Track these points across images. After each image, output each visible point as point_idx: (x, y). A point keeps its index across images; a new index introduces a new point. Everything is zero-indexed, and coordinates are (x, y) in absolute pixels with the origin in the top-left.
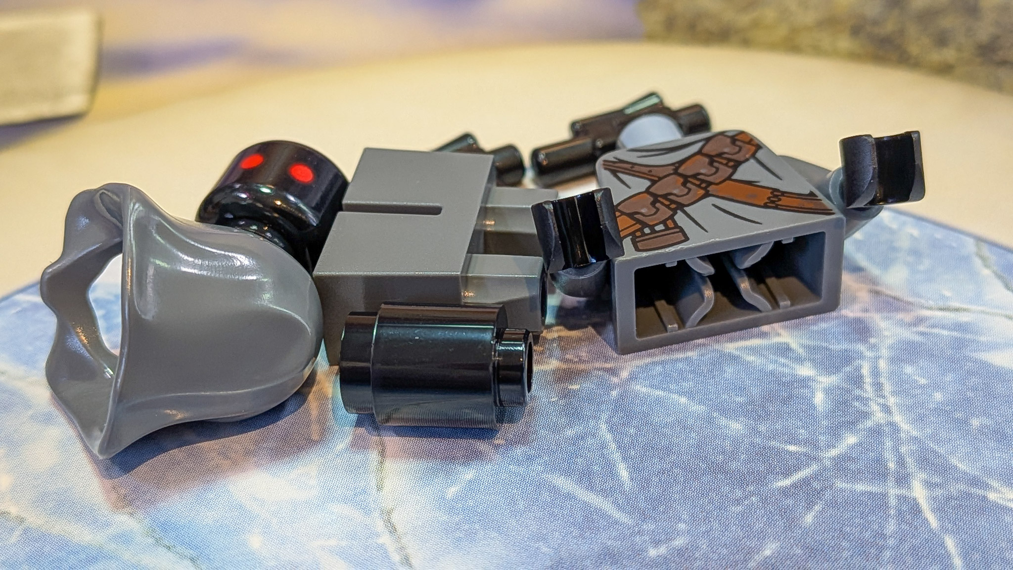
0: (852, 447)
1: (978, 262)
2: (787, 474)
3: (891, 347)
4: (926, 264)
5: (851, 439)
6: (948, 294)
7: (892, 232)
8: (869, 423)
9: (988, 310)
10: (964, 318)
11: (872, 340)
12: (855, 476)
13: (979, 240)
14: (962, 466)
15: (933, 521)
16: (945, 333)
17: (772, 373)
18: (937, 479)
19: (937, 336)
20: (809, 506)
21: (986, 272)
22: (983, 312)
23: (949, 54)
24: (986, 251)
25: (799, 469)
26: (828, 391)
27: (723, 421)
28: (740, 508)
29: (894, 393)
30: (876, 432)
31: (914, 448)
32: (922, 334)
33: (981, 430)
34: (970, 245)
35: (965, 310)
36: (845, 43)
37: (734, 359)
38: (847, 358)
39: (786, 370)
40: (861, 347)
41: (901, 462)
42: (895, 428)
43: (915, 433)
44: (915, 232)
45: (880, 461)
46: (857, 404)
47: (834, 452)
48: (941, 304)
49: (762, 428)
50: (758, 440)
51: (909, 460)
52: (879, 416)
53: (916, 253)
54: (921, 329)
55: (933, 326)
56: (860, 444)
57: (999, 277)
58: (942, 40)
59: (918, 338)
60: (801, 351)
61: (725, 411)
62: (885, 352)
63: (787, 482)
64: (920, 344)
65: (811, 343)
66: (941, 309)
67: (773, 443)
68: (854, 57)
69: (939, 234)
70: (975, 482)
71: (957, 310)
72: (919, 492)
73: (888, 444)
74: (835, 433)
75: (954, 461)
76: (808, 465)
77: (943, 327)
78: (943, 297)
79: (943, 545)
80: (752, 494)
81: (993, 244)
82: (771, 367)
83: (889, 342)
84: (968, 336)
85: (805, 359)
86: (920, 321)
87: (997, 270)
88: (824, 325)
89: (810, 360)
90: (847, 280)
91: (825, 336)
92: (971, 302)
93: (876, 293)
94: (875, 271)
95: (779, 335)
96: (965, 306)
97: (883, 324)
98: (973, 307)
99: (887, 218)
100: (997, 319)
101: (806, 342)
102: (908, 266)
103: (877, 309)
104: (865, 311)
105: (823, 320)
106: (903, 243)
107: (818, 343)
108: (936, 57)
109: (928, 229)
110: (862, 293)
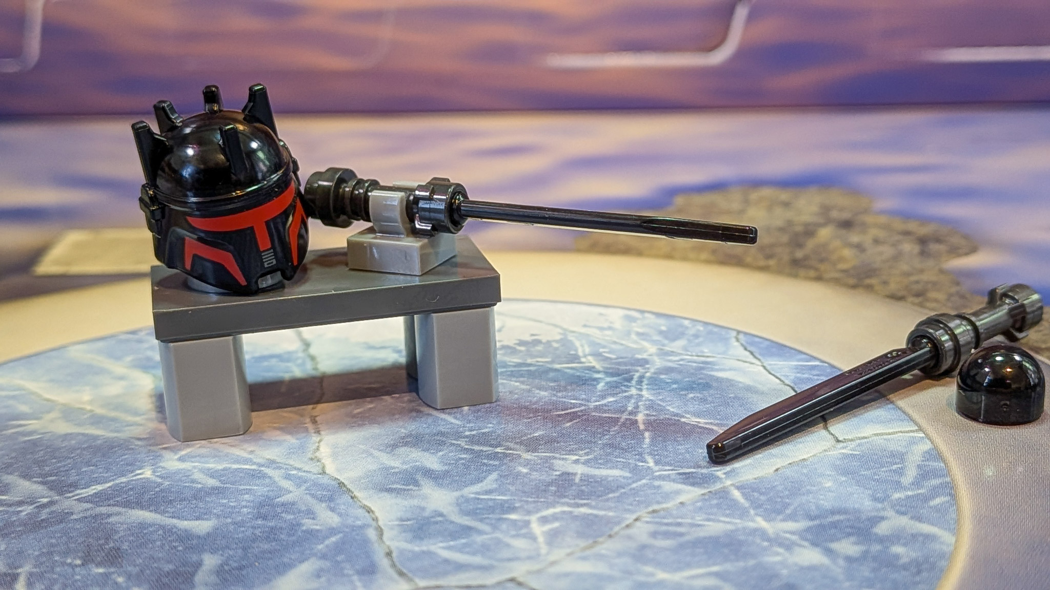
0: (609, 402)
1: (734, 340)
2: (562, 410)
3: (657, 369)
4: (701, 339)
5: (611, 399)
6: (706, 351)
7: (687, 328)
8: (626, 394)
9: (728, 357)
10: (710, 359)
11: (647, 366)
12: (605, 412)
13: (739, 332)
14: (672, 410)
15: (642, 427)
16: (695, 364)
17: (578, 376)
18: (654, 414)
19: (688, 365)
20: (571, 421)
21: (736, 344)
22: (724, 358)
23: (772, 262)
24: (741, 336)
25: (574, 408)
26: (607, 383)
27: (537, 391)
28: (529, 420)
29: (647, 385)
30: (631, 397)
31: (647, 403)
32: (681, 365)
33: (692, 398)
34: (734, 334)
35: (713, 357)
37: (556, 370)
38: (628, 372)
39: (587, 375)
40: (639, 368)
41: (637, 407)
42: (641, 396)
43: (651, 398)
44: (701, 329)
45: (625, 407)
46: (623, 388)
47: (597, 403)
48: (699, 354)
49: (560, 394)
50: (555, 398)
51: (642, 408)
52: (633, 391)
53: (696, 336)
54: (681, 363)
55: (689, 362)
56: (616, 401)
58: (769, 257)
59: (676, 366)
60: (601, 369)
61: (540, 389)
62: (652, 370)
63: (563, 412)
64: (676, 368)
65: (609, 366)
66: (698, 356)
67: (564, 400)
68: (708, 262)
69: (716, 330)
70: (677, 415)
71: (708, 357)
72: (640, 417)
73: (633, 401)
74: (603, 397)
75: (668, 408)
76: (579, 407)
77: (695, 362)
78: (703, 352)
79: (643, 435)
80: (539, 416)
81: (746, 334)
82: (578, 374)
83: (658, 367)
84: (709, 366)
85: (601, 372)
86: (682, 360)
87: (744, 343)
88: (621, 360)
89: (604, 372)
90: (646, 344)
91: (619, 364)
92: (719, 354)
93: (662, 349)
94: (666, 342)
95: (591, 363)
96: (714, 355)
97: (658, 361)
98: (719, 356)
99: (686, 323)
100: (731, 361)
101: (606, 365)
102: (689, 340)
103: (658, 355)
104: (650, 355)
105: (622, 358)
106: (692, 332)
107: (613, 366)
108: (762, 263)
109: (710, 328)
110: (653, 349)
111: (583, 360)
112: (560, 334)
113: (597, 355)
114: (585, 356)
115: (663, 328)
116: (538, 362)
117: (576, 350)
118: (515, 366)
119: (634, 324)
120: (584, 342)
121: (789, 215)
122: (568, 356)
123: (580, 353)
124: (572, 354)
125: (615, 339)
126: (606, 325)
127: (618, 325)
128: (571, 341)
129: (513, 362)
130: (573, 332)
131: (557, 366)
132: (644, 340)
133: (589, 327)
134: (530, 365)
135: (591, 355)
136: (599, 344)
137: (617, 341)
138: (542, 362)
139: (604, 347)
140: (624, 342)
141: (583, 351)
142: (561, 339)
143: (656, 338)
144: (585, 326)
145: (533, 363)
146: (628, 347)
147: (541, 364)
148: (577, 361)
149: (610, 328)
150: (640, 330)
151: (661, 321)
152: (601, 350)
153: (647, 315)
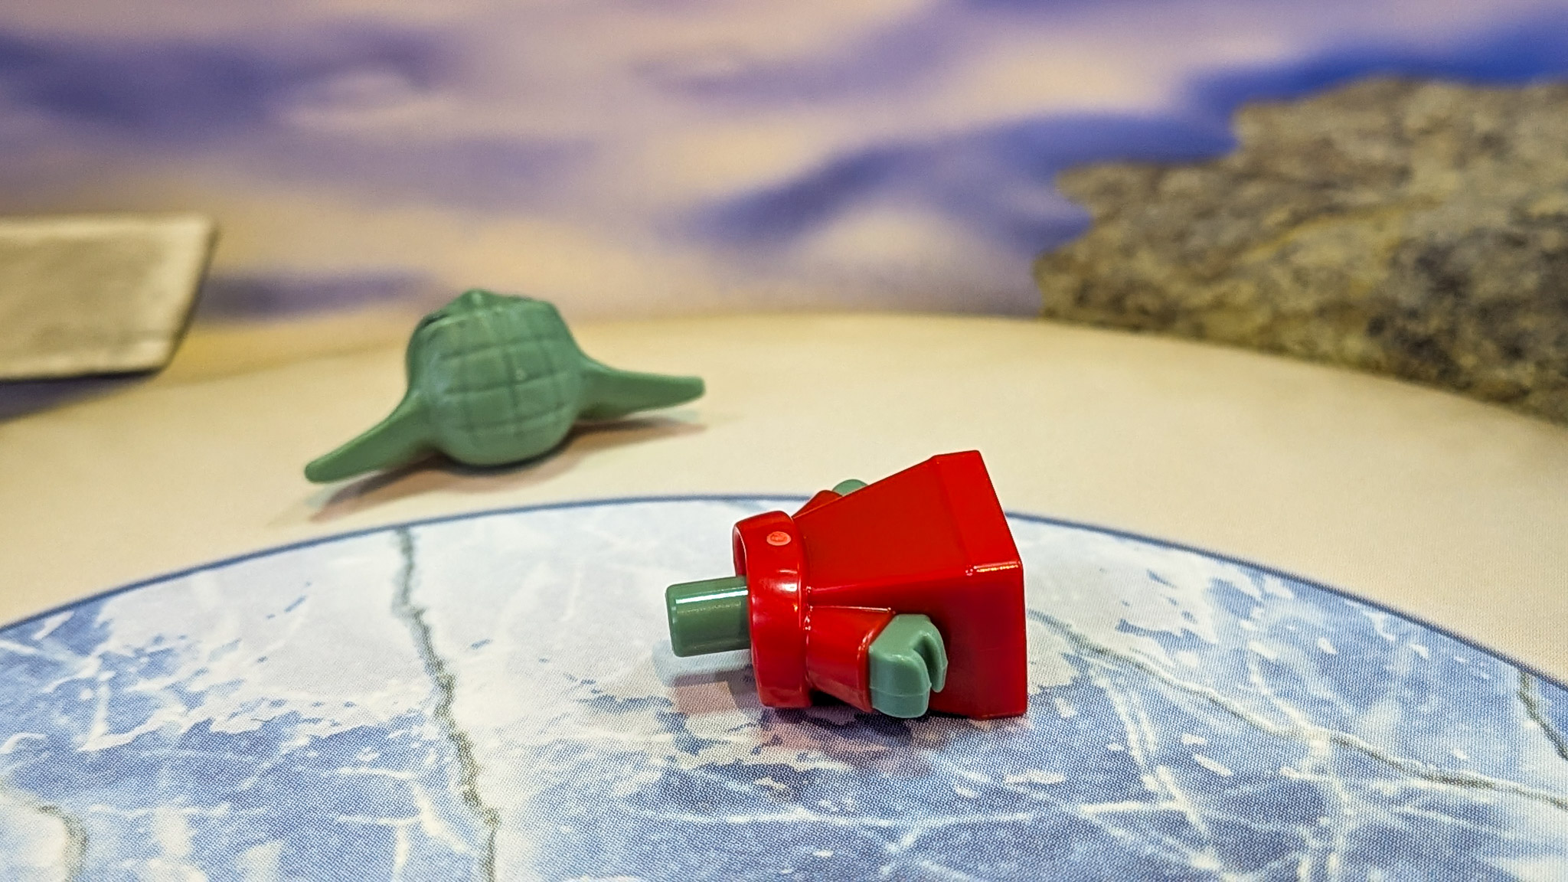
1: (1520, 707)
3: (1353, 836)
4: (1434, 702)
6: (1461, 755)
7: (1386, 647)
9: (1525, 788)
10: (1481, 797)
11: (1324, 821)
13: (1525, 670)
16: (1447, 819)
17: (1149, 860)
19: (1432, 823)
21: (1531, 725)
22: (1516, 791)
23: (1524, 373)
24: (1535, 693)
32: (1407, 818)
34: (1513, 678)
35: (1487, 785)
36: (1356, 344)
37: (1090, 830)
38: (1277, 847)
39: (1173, 858)
40: (1303, 831)
48: (1449, 771)
53: (1419, 685)
54: (1408, 809)
55: (1429, 807)
57: (1552, 736)
58: (1514, 352)
59: (1399, 824)
60: (1203, 828)
62: (1341, 843)
64: (1403, 835)
65: (1222, 815)
66: (1445, 780)
68: (1367, 366)
69: (1460, 657)
71: (1473, 784)
77: (1446, 810)
78: (1453, 761)
81: (1547, 680)
82: (1149, 850)
83: (1352, 826)
84: (1485, 829)
85: (1208, 842)
86: (1409, 795)
87: (1552, 726)
88: (1247, 789)
89: (1216, 844)
90: (1297, 716)
91: (1245, 804)
92: (1499, 772)
93: (1344, 744)
94: (1347, 710)
95: (1170, 797)
96: (1487, 779)
97: (1345, 797)
98: (1499, 782)
99: (1379, 619)
100: (1539, 804)
101: (1214, 813)
102: (1403, 701)
103: (1342, 773)
104: (1321, 770)
105: (1248, 779)
106: (1401, 667)
107: (1233, 817)
108: (1502, 374)
109: (1447, 647)
110: (1320, 744)
111: (1149, 782)
112: (1067, 657)
113: (1179, 759)
114: (1151, 768)
115: (1326, 646)
116: (1032, 785)
117: (1123, 739)
118: (977, 804)
119: (1245, 624)
120: (1136, 698)
121: (1514, 189)
122: (1107, 765)
123: (1137, 754)
124: (1115, 754)
125: (1213, 693)
126: (1176, 625)
127: (1208, 623)
128: (1102, 691)
129: (970, 784)
130: (1100, 652)
131: (1087, 811)
132: (1287, 695)
133: (1135, 630)
134: (1013, 800)
135: (1166, 761)
136: (1175, 710)
137: (1221, 699)
138: (1043, 787)
139: (1192, 725)
140: (1237, 706)
141: (1142, 741)
142: (1076, 684)
143: (1320, 689)
144: (1124, 627)
145: (1021, 790)
146: (1254, 727)
147: (1042, 796)
148: (1134, 789)
149: (1190, 640)
150: (1271, 655)
151: (1312, 613)
152: (1188, 739)
153: (1273, 584)
